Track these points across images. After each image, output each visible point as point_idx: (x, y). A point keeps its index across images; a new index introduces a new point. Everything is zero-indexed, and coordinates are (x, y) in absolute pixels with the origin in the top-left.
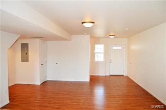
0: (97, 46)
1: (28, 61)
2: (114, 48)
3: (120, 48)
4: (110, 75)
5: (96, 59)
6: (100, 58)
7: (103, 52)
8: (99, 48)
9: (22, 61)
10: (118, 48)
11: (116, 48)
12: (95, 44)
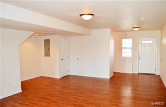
0: (124, 40)
1: (50, 56)
2: (143, 42)
3: (151, 42)
4: (139, 74)
5: (123, 55)
6: (127, 53)
7: (131, 47)
8: (127, 43)
9: (45, 56)
10: (149, 42)
11: (146, 42)
12: (122, 38)
